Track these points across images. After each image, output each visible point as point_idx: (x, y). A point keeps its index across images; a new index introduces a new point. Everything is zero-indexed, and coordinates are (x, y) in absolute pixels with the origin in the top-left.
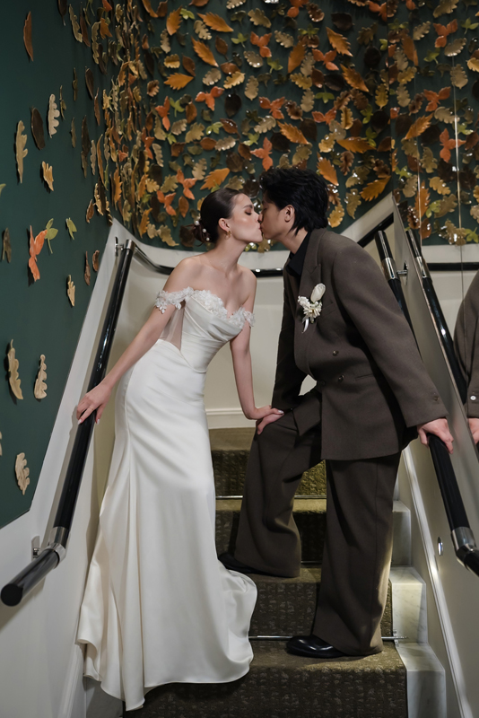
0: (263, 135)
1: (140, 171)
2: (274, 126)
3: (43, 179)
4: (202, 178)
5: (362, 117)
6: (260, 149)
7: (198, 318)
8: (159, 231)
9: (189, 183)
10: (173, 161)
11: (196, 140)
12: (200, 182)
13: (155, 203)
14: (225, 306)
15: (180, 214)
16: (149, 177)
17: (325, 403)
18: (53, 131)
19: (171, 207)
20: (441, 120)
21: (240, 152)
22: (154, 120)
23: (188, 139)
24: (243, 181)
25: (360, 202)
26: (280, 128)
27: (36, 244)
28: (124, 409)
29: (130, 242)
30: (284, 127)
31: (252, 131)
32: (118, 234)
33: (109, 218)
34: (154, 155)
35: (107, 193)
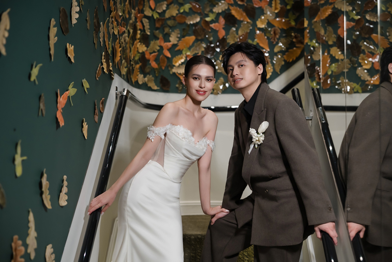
0: (218, 14)
1: (133, 38)
2: (227, 8)
3: (67, 55)
4: (176, 42)
5: (286, 4)
6: (217, 24)
7: (175, 145)
8: (146, 79)
9: (167, 46)
10: (156, 30)
11: (173, 16)
12: (175, 46)
13: (143, 59)
14: (193, 136)
15: (160, 68)
16: (139, 42)
17: (256, 207)
18: (74, 21)
19: (154, 63)
20: (339, 8)
21: (203, 25)
22: (144, 2)
23: (167, 15)
24: (204, 45)
25: (283, 63)
26: (230, 10)
27: (62, 101)
28: (125, 210)
29: (126, 89)
30: (234, 9)
31: (211, 11)
32: (118, 84)
33: (112, 74)
34: (144, 26)
35: (111, 57)
